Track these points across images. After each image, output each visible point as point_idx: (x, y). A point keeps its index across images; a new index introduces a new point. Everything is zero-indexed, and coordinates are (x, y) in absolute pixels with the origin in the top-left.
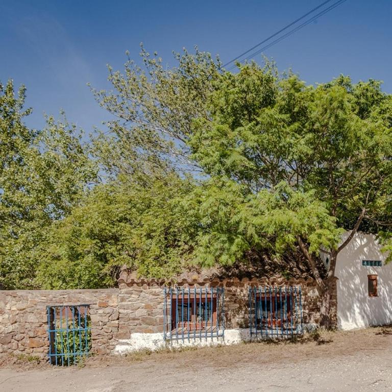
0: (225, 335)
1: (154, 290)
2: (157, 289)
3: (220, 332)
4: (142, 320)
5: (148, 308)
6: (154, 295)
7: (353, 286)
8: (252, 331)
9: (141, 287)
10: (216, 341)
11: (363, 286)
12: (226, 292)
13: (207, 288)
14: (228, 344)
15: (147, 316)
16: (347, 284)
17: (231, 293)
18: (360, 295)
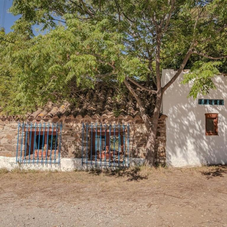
0: (61, 163)
1: (13, 124)
2: (15, 124)
3: (57, 160)
4: (5, 147)
5: (9, 138)
6: (13, 128)
7: (186, 123)
8: (84, 162)
9: (4, 122)
10: (54, 168)
11: (199, 123)
12: (64, 127)
13: (50, 123)
14: (63, 170)
15: (8, 144)
16: (179, 121)
17: (69, 128)
18: (195, 132)
